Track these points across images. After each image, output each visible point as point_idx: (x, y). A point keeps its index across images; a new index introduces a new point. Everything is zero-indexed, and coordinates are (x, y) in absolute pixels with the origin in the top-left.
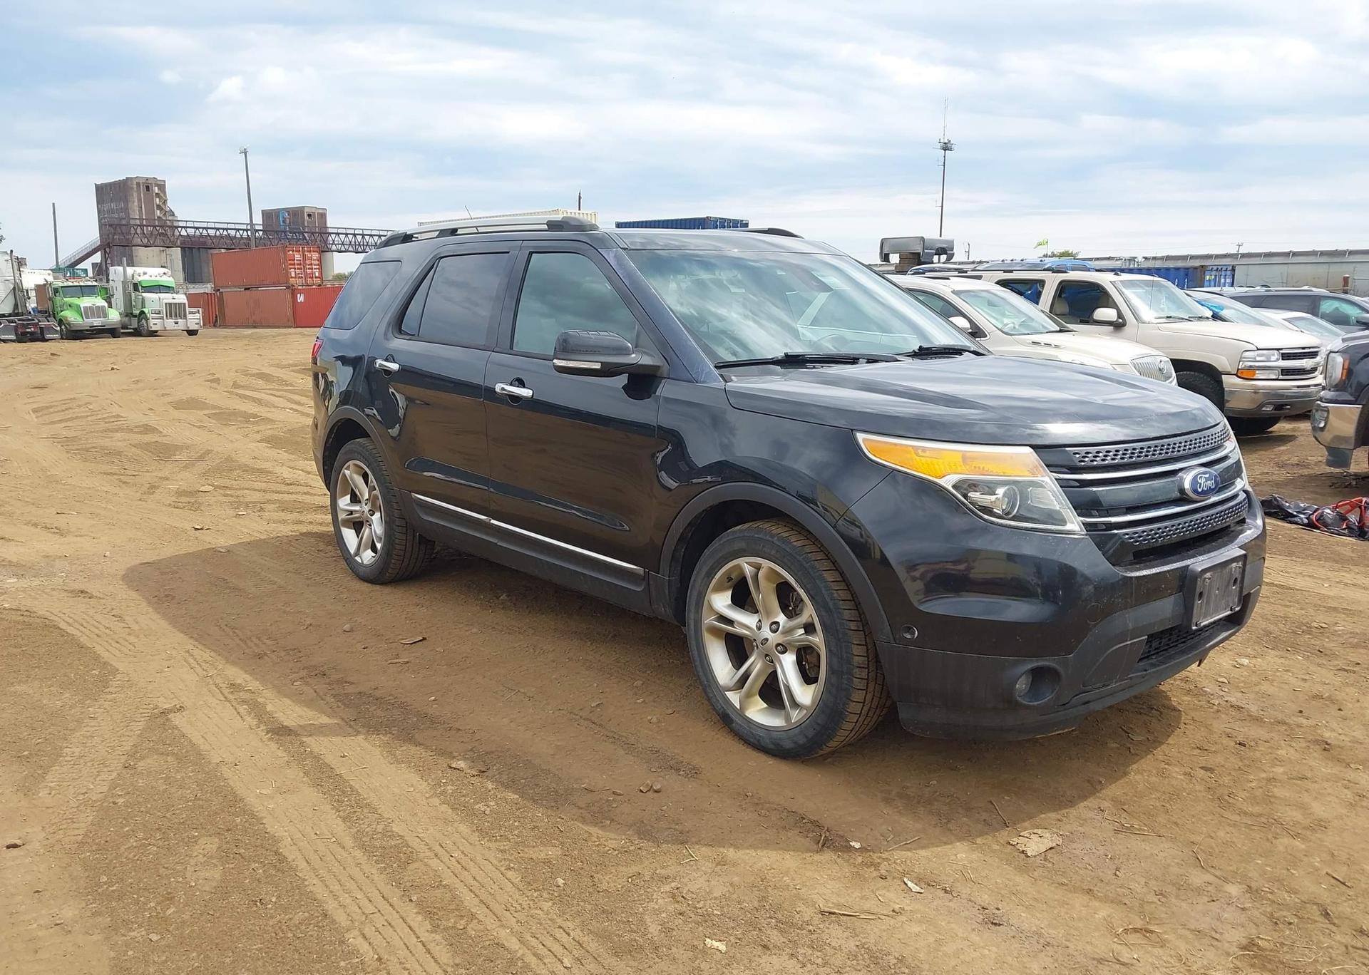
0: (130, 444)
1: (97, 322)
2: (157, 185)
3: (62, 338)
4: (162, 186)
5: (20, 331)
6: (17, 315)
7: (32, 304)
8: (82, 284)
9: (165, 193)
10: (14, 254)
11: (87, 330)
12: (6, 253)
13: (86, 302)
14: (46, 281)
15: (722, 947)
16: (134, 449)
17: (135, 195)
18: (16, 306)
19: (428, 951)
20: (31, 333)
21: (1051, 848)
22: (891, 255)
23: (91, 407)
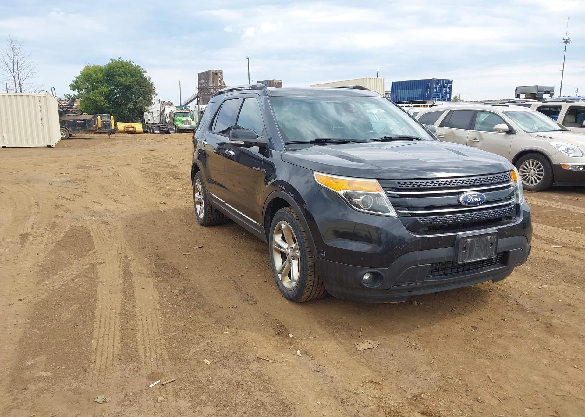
0: (165, 172)
1: (188, 126)
2: (219, 73)
3: (176, 132)
4: (221, 73)
5: (161, 129)
6: (161, 123)
7: (168, 120)
8: (183, 112)
9: (222, 76)
10: (161, 101)
11: (184, 130)
12: (158, 100)
13: (184, 119)
14: (171, 111)
15: (209, 363)
16: (165, 174)
17: (212, 77)
18: (161, 120)
19: (113, 349)
20: (165, 130)
21: (370, 348)
22: (521, 95)
23: (163, 158)
